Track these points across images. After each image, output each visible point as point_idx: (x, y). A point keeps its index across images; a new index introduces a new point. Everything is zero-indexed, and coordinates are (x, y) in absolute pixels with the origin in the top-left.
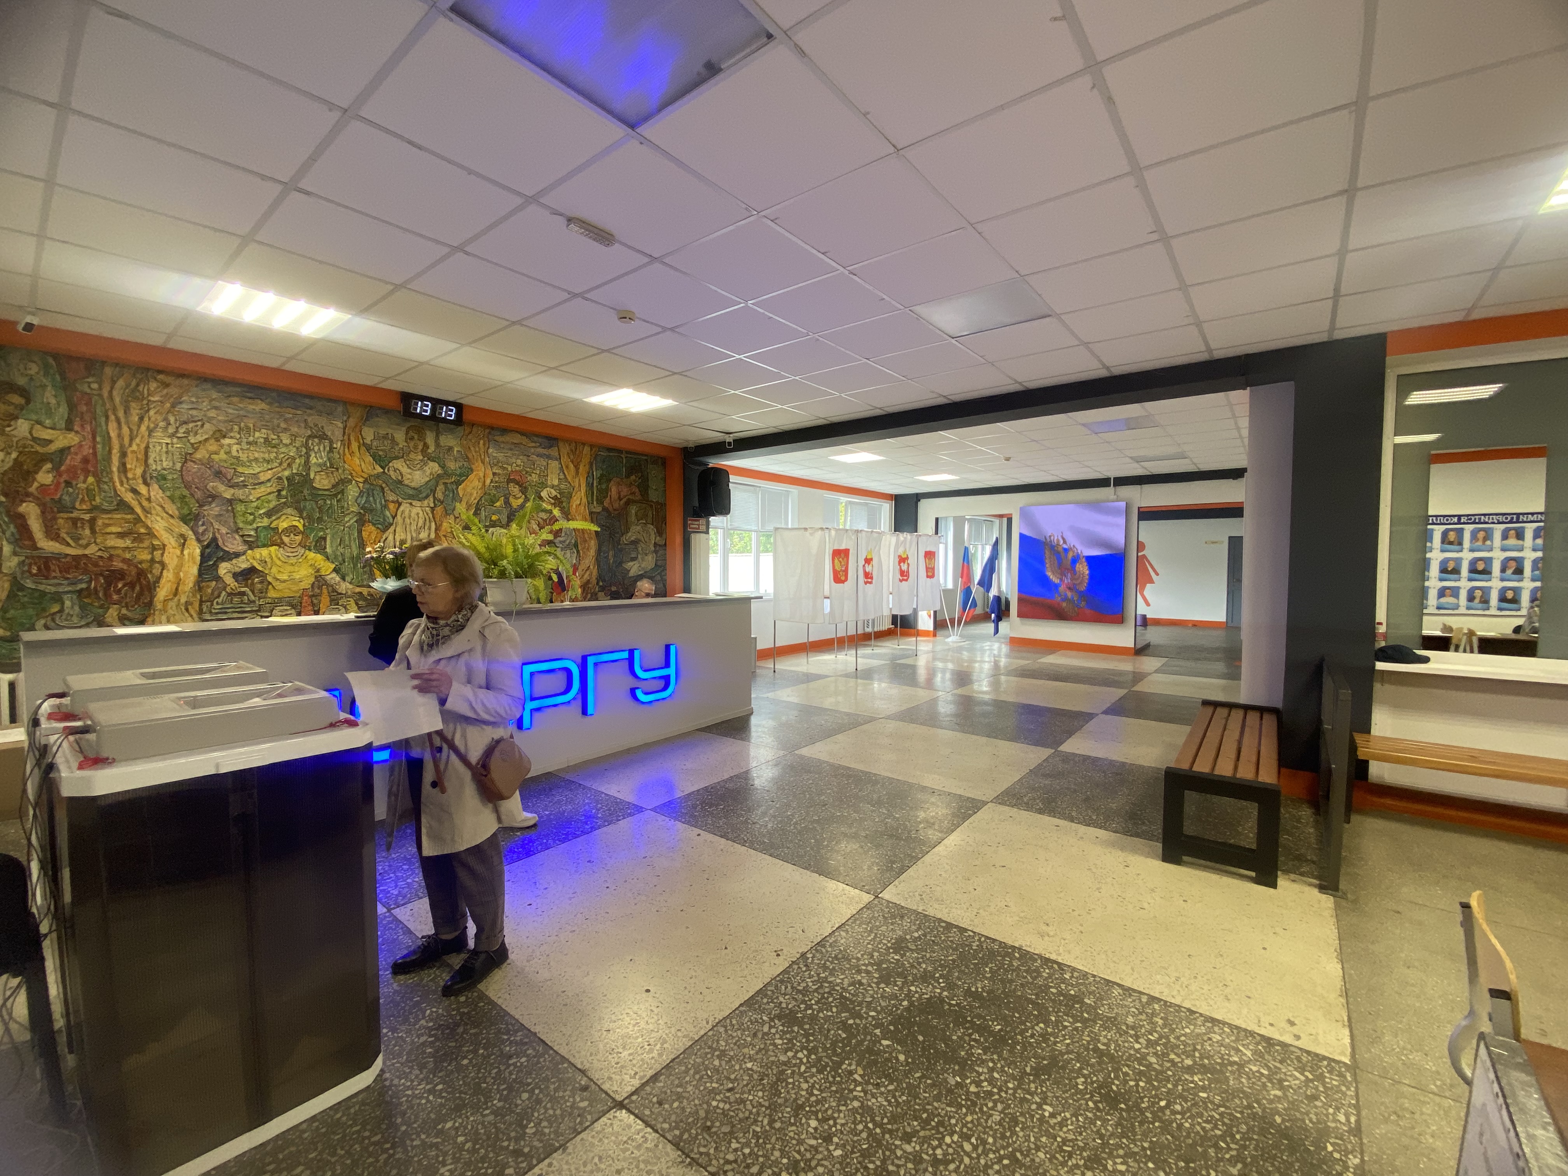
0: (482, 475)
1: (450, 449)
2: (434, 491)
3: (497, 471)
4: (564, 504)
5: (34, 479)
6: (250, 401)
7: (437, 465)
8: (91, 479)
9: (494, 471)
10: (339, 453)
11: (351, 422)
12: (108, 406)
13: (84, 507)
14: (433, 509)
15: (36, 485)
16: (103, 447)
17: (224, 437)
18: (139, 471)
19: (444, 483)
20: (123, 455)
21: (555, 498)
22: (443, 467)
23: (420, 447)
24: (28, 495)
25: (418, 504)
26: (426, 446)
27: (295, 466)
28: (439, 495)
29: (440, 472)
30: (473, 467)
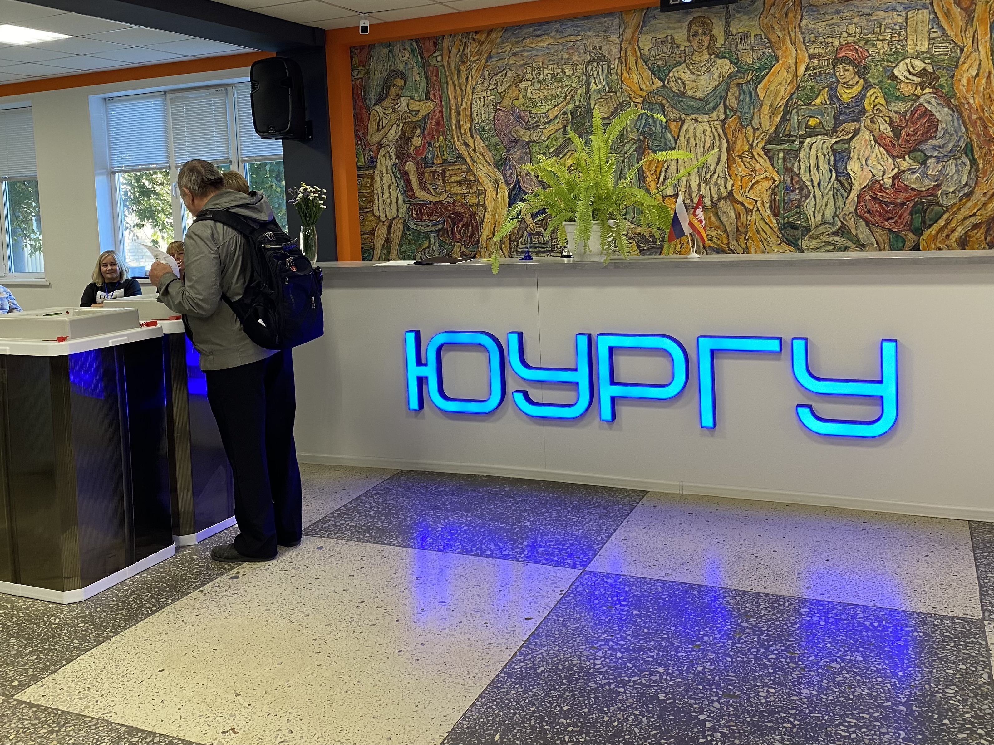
0: (791, 61)
1: (745, 36)
2: (724, 99)
3: (816, 51)
4: (942, 81)
5: (412, 144)
6: (540, 39)
7: (727, 62)
8: (441, 138)
9: (811, 51)
10: (617, 74)
11: (628, 35)
12: (448, 74)
13: (439, 162)
14: (723, 122)
15: (413, 147)
16: (447, 110)
17: (521, 81)
18: (468, 125)
19: (738, 85)
20: (458, 113)
21: (923, 73)
22: (735, 62)
23: (706, 44)
24: (409, 156)
25: (706, 118)
26: (713, 39)
27: (577, 97)
28: (732, 102)
29: (732, 70)
30: (779, 53)
